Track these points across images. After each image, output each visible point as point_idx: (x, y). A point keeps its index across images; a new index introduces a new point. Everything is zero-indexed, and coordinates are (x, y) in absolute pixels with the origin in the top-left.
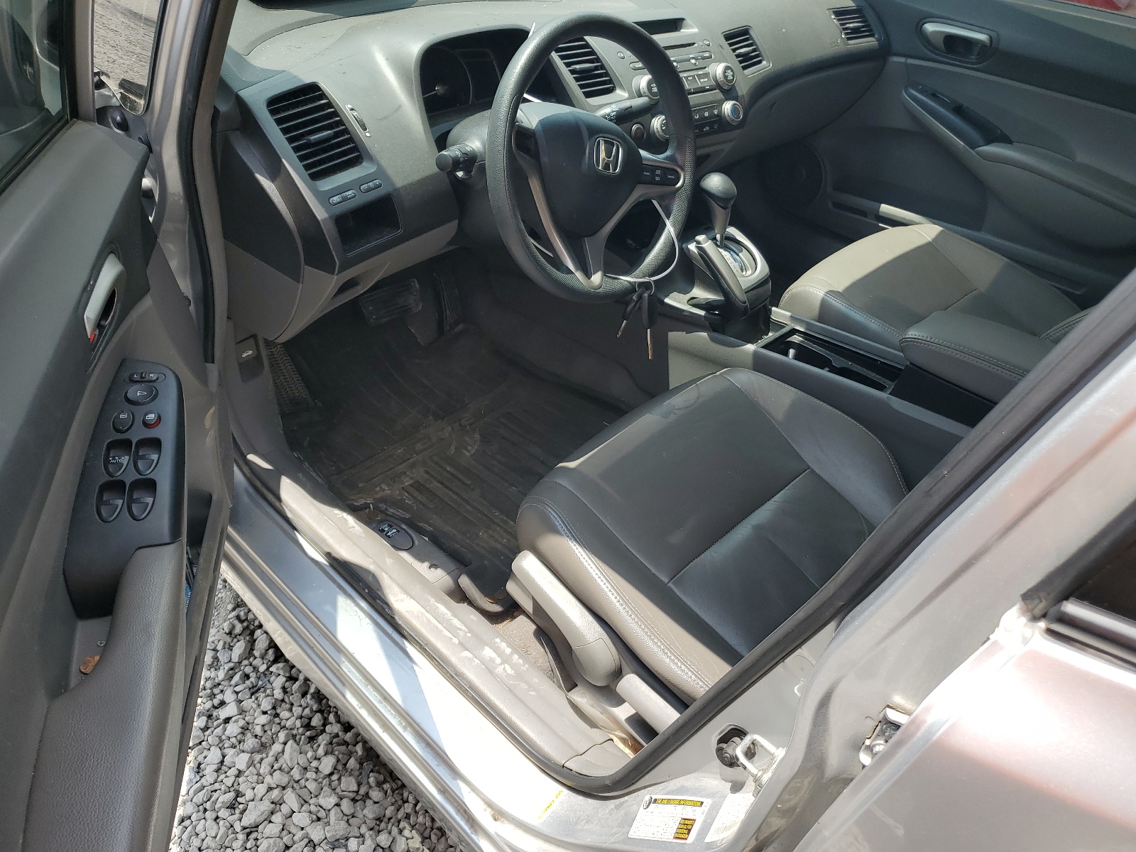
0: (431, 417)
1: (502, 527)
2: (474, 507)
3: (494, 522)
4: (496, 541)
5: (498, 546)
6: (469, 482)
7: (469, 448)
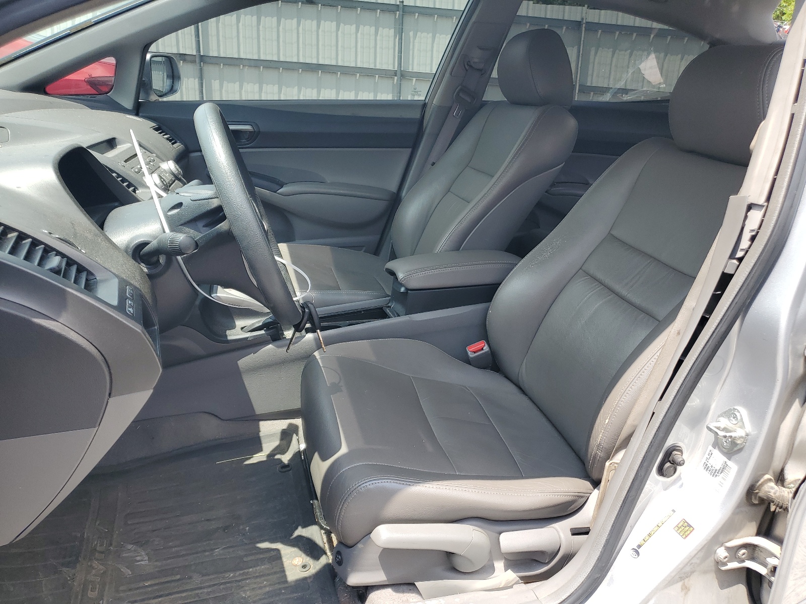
0: (65, 569)
1: (250, 578)
2: (210, 586)
3: (239, 581)
4: (261, 588)
5: (267, 589)
6: (178, 577)
7: (138, 558)
